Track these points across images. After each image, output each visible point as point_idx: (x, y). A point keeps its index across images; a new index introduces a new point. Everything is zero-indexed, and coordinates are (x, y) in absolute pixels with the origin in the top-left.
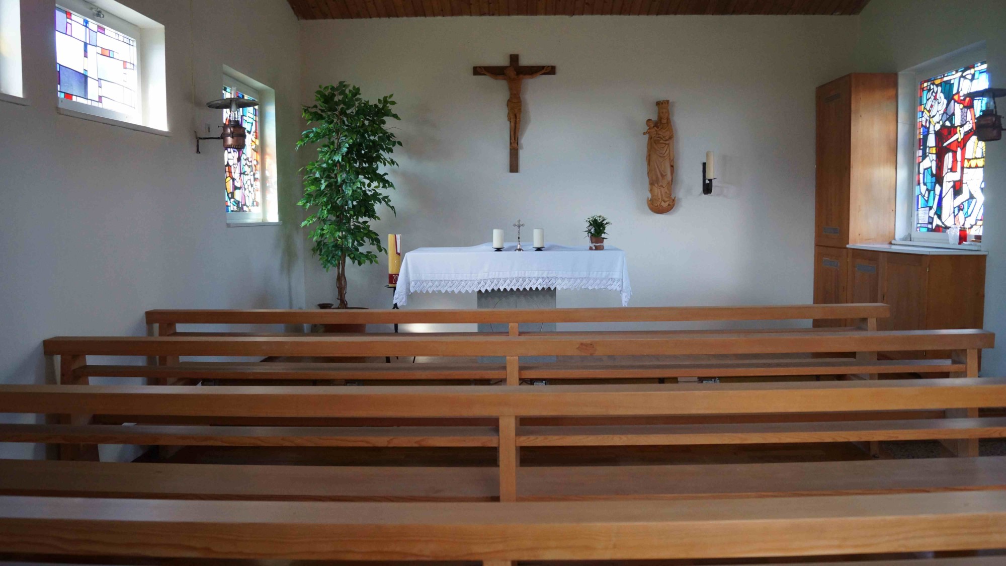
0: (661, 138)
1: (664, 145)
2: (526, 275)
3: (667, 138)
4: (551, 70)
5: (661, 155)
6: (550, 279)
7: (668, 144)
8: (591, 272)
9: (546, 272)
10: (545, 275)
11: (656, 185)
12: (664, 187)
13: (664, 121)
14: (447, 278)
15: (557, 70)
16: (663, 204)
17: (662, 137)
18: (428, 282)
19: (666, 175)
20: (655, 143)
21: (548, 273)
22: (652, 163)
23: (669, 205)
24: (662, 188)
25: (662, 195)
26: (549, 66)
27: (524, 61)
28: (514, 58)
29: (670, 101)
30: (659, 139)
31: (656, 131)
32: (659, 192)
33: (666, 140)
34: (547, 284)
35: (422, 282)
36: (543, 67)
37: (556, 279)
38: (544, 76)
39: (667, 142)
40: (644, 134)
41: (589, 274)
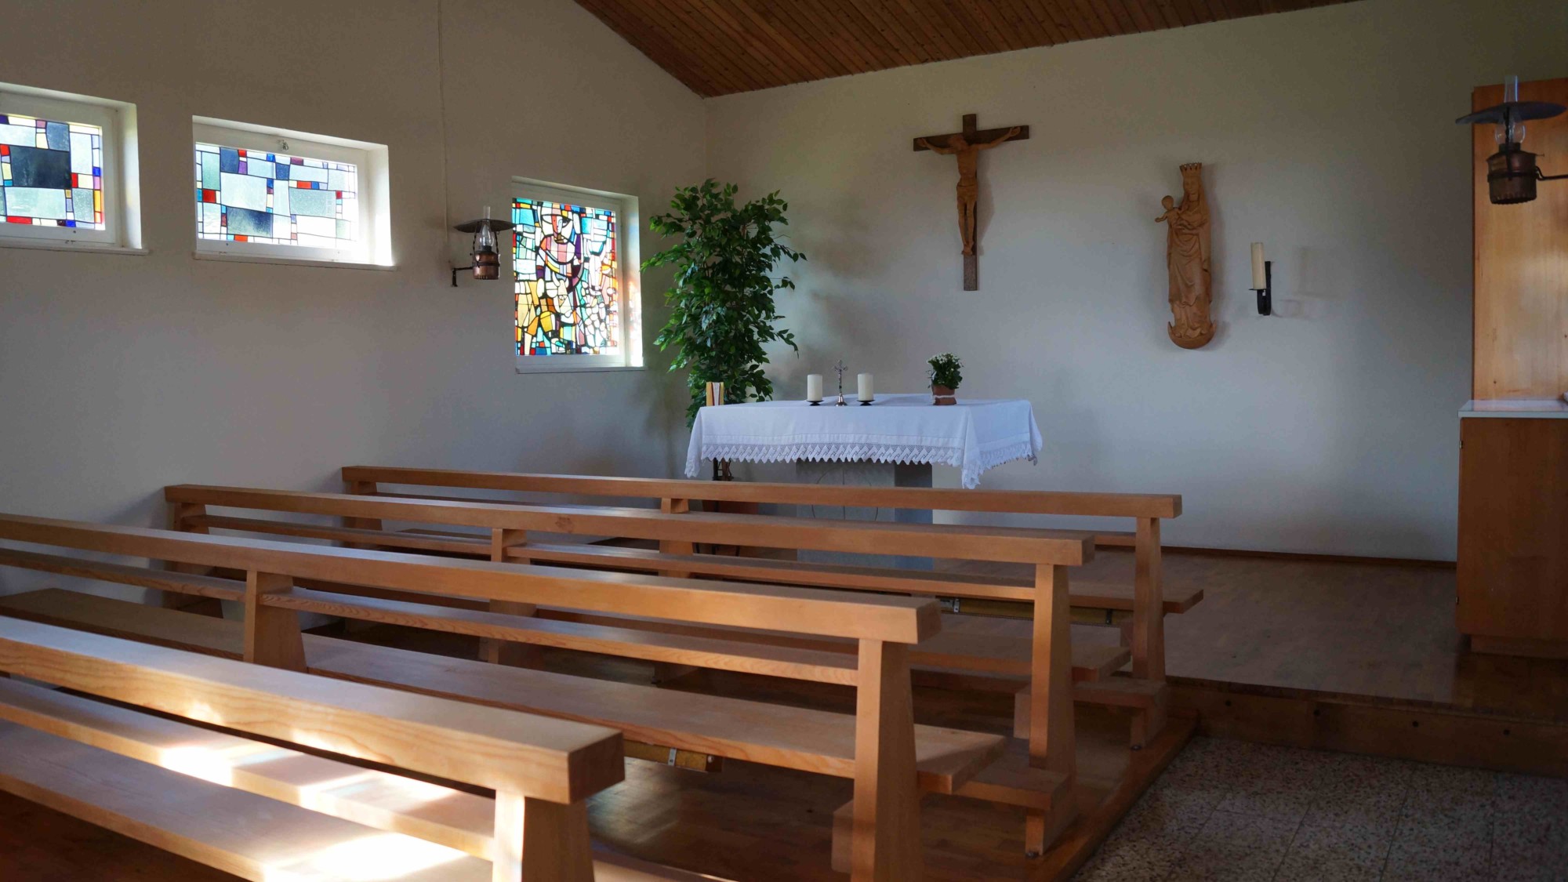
0: (1185, 226)
1: (1191, 236)
2: (840, 441)
3: (1195, 224)
4: (1022, 133)
5: (1185, 253)
6: (870, 447)
7: (1197, 235)
8: (924, 438)
9: (865, 436)
10: (863, 441)
11: (1178, 302)
12: (1191, 306)
13: (1194, 197)
14: (745, 442)
15: (1031, 132)
16: (1190, 332)
17: (1186, 223)
18: (723, 446)
19: (1192, 285)
20: (1177, 234)
21: (867, 438)
22: (1171, 266)
23: (1201, 334)
24: (1187, 307)
25: (1187, 318)
26: (1016, 128)
27: (984, 124)
28: (970, 120)
29: (1203, 165)
30: (1180, 227)
31: (1178, 214)
32: (1183, 314)
33: (1194, 229)
34: (866, 453)
35: (716, 446)
36: (1008, 129)
37: (879, 446)
38: (1012, 142)
39: (1194, 232)
40: (1158, 220)
41: (921, 440)
